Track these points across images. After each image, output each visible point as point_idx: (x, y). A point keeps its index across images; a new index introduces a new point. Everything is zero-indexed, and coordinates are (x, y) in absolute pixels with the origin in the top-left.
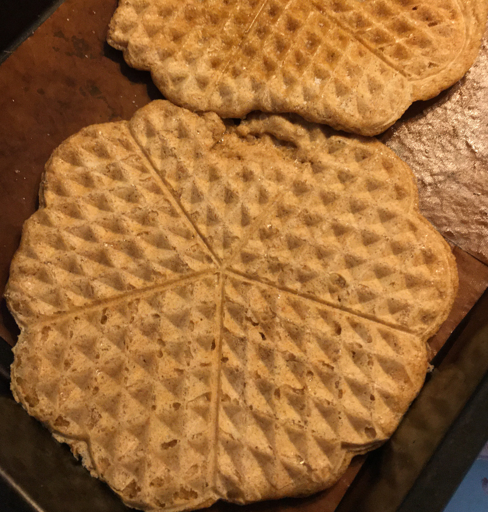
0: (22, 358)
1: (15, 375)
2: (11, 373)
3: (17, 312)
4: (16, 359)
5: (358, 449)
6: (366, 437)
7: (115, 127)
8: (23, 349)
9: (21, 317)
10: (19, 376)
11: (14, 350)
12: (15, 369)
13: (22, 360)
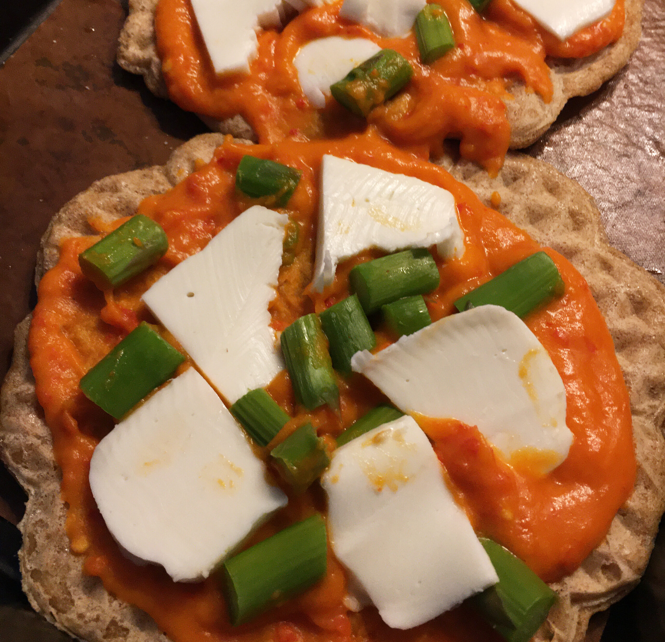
0: (37, 537)
1: (28, 567)
2: (21, 564)
3: (20, 466)
4: (26, 540)
5: (596, 602)
6: (606, 581)
7: (145, 175)
8: (37, 522)
9: (27, 473)
10: (34, 567)
11: (20, 526)
12: (26, 556)
13: (38, 540)
